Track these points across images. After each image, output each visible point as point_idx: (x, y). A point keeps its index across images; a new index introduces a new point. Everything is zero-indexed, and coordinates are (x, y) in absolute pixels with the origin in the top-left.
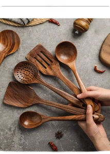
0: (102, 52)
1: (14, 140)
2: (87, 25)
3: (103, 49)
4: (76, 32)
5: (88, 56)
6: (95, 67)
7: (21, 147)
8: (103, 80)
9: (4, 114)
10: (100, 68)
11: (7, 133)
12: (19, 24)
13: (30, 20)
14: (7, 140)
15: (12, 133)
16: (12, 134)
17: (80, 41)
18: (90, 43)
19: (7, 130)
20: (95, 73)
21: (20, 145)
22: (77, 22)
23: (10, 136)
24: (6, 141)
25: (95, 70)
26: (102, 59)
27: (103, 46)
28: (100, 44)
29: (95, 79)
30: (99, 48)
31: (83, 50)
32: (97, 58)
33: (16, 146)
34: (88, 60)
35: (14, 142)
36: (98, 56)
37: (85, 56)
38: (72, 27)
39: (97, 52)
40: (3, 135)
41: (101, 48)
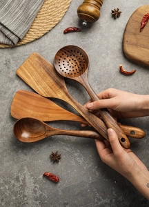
0: (126, 45)
1: (26, 194)
2: (96, 11)
3: (125, 40)
4: (84, 23)
5: (107, 55)
6: (121, 68)
7: (38, 202)
8: (135, 85)
9: (5, 159)
10: (127, 68)
11: (14, 185)
12: (6, 44)
13: (21, 38)
14: (16, 196)
15: (21, 183)
16: (22, 185)
17: (91, 35)
18: (106, 35)
19: (13, 182)
20: (122, 77)
21: (36, 199)
22: (81, 8)
23: (18, 189)
24: (14, 198)
25: (122, 72)
26: (128, 55)
27: (125, 36)
28: (121, 34)
29: (123, 85)
30: (120, 40)
31: (98, 47)
32: (121, 55)
33: (30, 202)
34: (108, 60)
35: (26, 196)
36: (121, 51)
37: (103, 55)
38: (77, 17)
39: (119, 46)
40: (9, 189)
41: (123, 39)
